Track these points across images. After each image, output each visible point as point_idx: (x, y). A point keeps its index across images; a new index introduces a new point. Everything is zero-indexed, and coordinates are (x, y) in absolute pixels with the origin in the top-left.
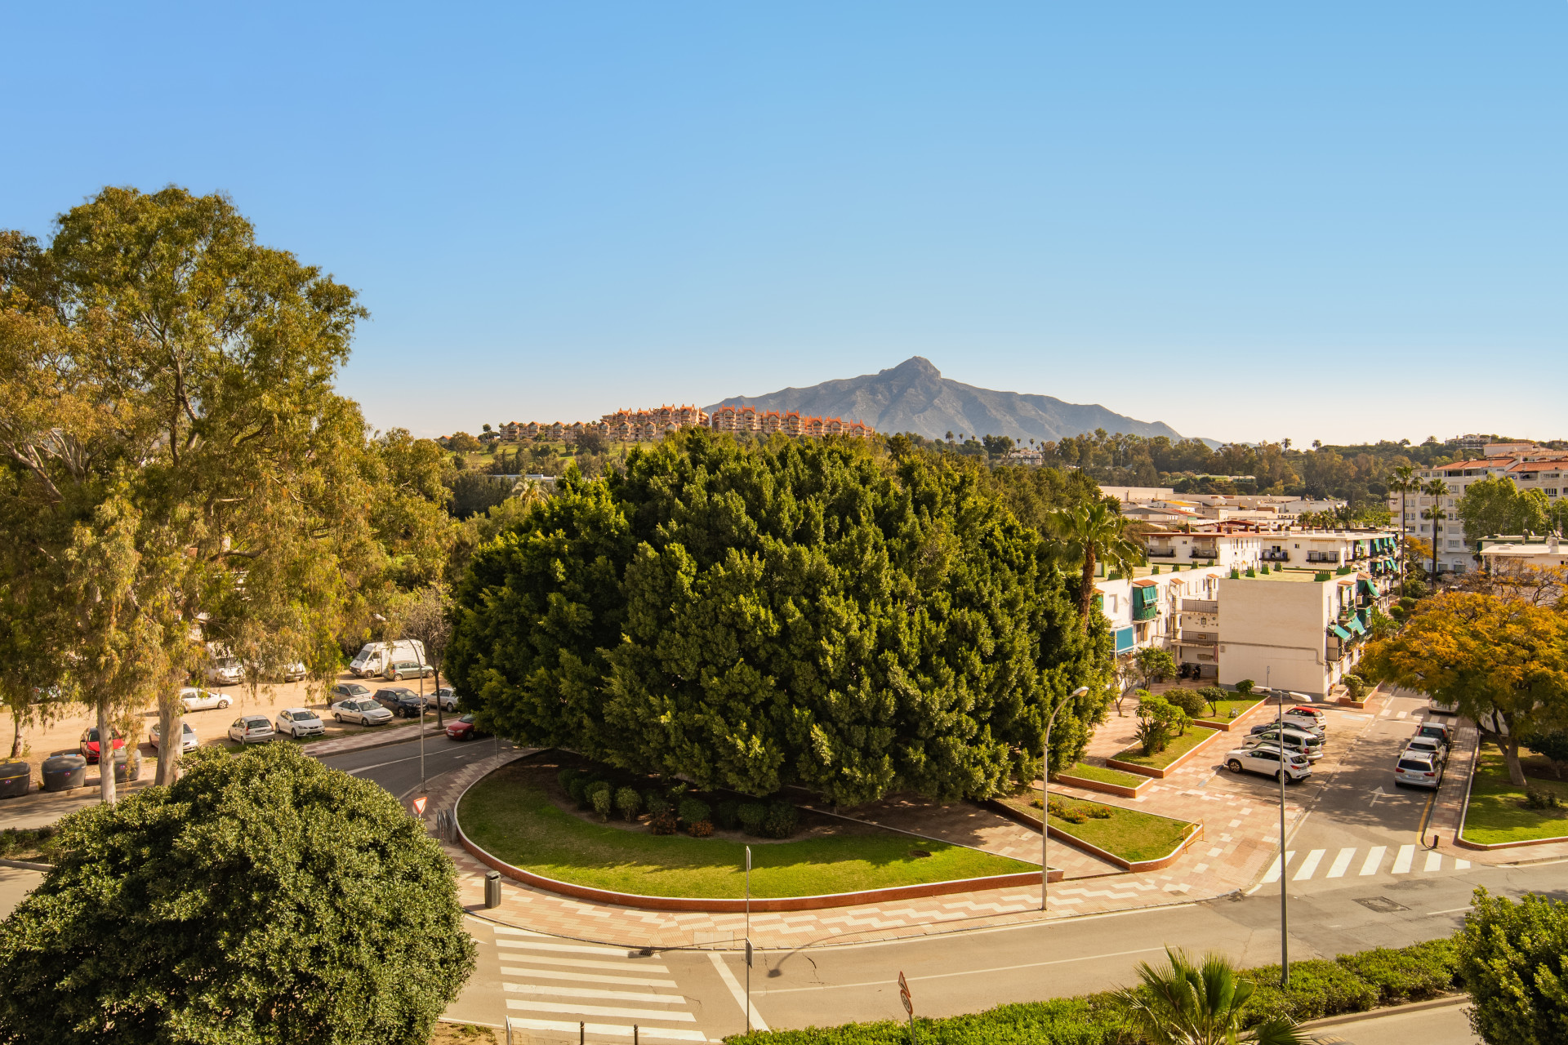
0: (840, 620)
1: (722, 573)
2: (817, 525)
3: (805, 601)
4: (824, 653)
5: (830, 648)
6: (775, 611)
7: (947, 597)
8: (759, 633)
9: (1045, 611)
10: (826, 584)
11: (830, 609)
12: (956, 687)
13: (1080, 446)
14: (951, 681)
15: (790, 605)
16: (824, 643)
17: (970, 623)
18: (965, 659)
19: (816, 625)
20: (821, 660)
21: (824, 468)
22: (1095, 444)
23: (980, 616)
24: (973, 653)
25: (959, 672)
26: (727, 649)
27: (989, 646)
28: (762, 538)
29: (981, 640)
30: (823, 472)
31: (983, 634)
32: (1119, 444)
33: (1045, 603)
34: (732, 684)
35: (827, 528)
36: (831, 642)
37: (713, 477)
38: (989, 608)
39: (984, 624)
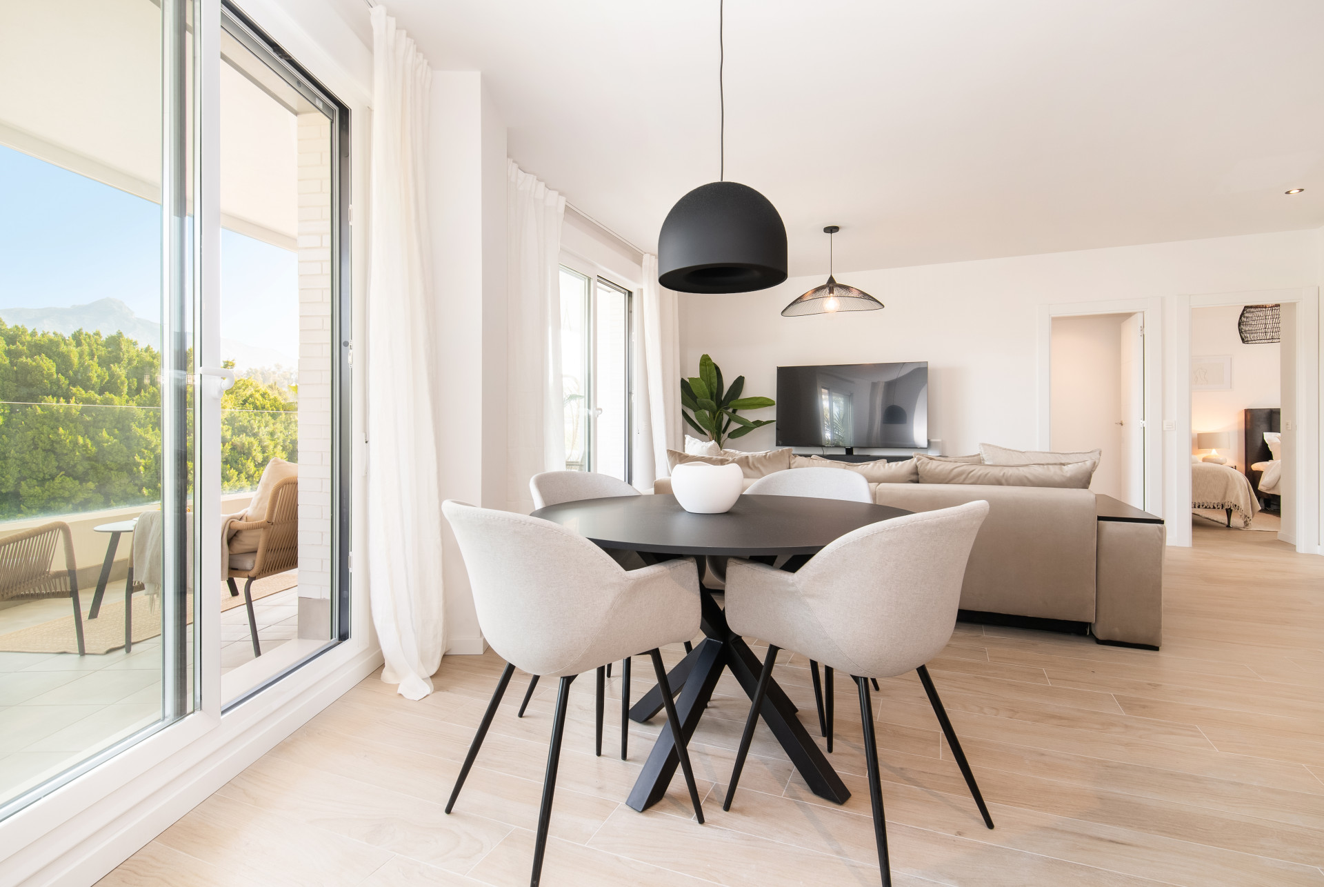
0: (149, 443)
1: (39, 411)
2: (122, 383)
3: (116, 431)
4: (138, 465)
5: (142, 461)
6: (92, 439)
7: (229, 429)
8: (77, 453)
9: (291, 440)
10: (134, 421)
11: (141, 436)
12: (239, 480)
13: (262, 374)
14: (235, 478)
15: (105, 434)
16: (137, 458)
17: (247, 444)
18: (243, 465)
19: (129, 447)
20: (135, 469)
21: (123, 347)
22: (274, 373)
23: (252, 439)
24: (249, 461)
25: (240, 473)
26: (46, 467)
27: (260, 458)
28: (74, 390)
29: (254, 453)
30: (121, 349)
31: (255, 450)
32: (291, 374)
33: (291, 435)
34: (51, 490)
35: (129, 388)
36: (143, 457)
37: (12, 347)
38: (258, 435)
39: (256, 443)
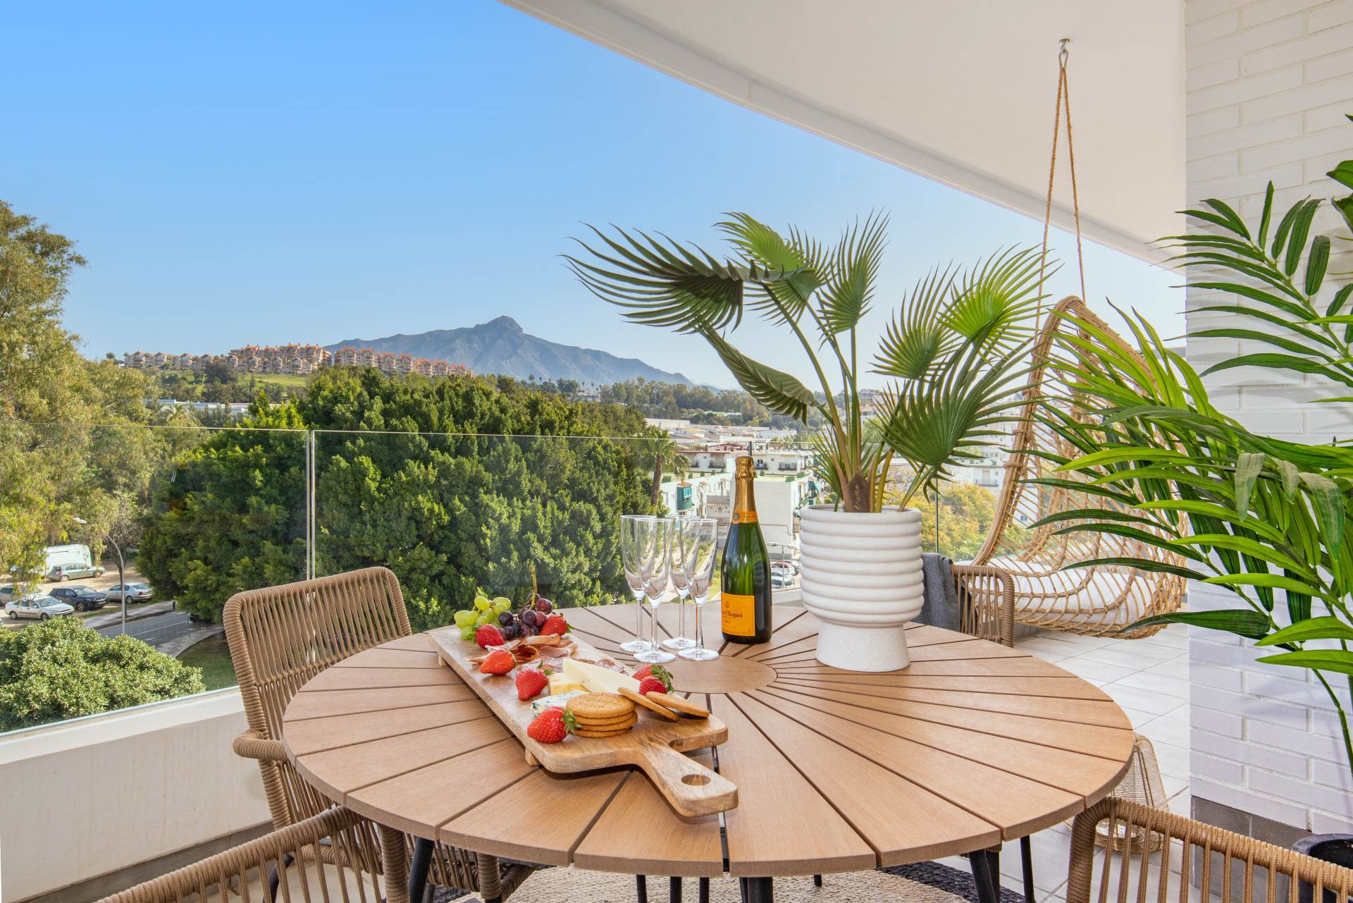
0: (494, 511)
1: (404, 478)
2: (473, 443)
3: (467, 498)
4: (484, 536)
5: (489, 532)
6: (445, 506)
7: (568, 494)
8: (434, 522)
9: (632, 503)
10: (482, 486)
11: (487, 504)
12: (577, 555)
13: (627, 389)
14: (574, 552)
15: (457, 502)
16: (484, 529)
17: (585, 512)
18: (582, 536)
19: (477, 515)
20: (482, 541)
21: (475, 401)
22: (637, 387)
23: (591, 507)
24: (588, 532)
25: (578, 545)
26: (409, 536)
27: (598, 527)
28: (432, 453)
29: (592, 523)
30: (474, 404)
31: (593, 519)
32: (653, 388)
33: (632, 497)
34: (412, 561)
35: (480, 445)
36: (489, 528)
37: (388, 406)
38: (597, 501)
39: (594, 512)
